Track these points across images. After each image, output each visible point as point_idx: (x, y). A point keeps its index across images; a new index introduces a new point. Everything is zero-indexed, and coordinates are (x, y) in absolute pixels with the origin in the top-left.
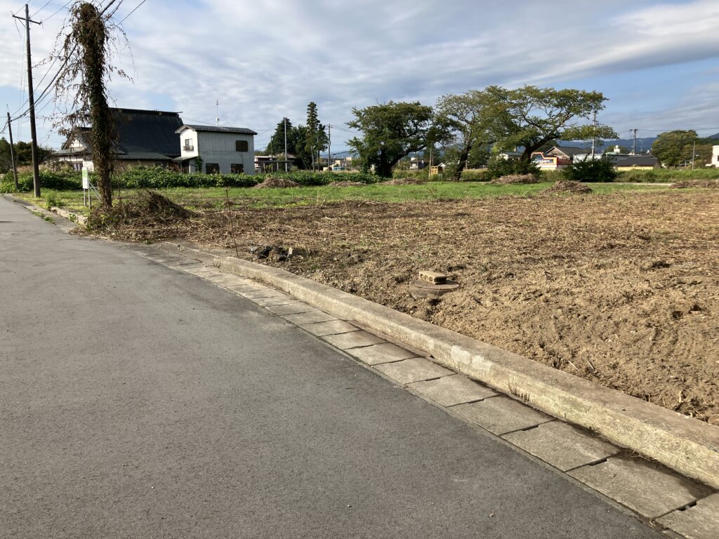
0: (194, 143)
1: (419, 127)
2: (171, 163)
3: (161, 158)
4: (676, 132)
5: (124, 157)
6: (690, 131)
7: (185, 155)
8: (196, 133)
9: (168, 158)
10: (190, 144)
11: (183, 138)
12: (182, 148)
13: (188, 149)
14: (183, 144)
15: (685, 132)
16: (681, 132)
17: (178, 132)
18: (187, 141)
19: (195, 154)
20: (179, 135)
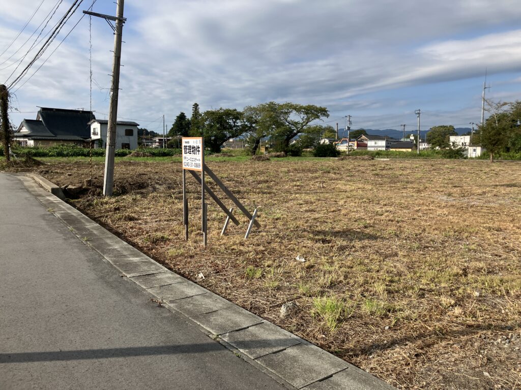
0: (98, 130)
2: (83, 142)
3: (77, 139)
4: (441, 127)
5: (54, 138)
6: (450, 126)
7: (93, 137)
8: (99, 125)
9: (82, 139)
10: (96, 131)
11: (92, 127)
12: (91, 133)
13: (95, 134)
14: (92, 131)
15: (447, 127)
17: (89, 123)
18: (94, 129)
19: (98, 137)
20: (90, 125)
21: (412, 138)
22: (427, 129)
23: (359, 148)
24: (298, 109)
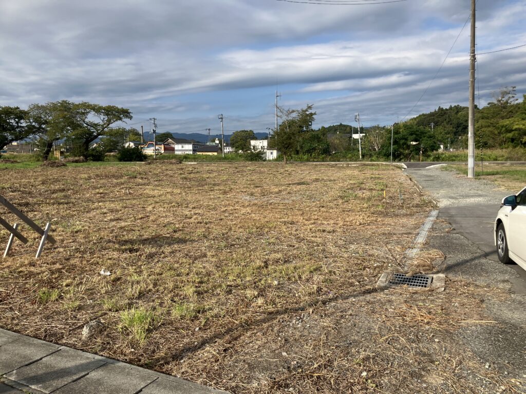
1: (19, 124)
4: (243, 131)
6: (250, 131)
15: (248, 132)
16: (246, 131)
21: (217, 142)
22: (231, 133)
23: (166, 151)
24: (97, 110)
